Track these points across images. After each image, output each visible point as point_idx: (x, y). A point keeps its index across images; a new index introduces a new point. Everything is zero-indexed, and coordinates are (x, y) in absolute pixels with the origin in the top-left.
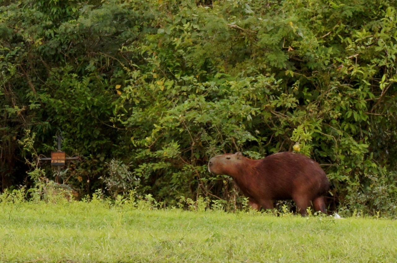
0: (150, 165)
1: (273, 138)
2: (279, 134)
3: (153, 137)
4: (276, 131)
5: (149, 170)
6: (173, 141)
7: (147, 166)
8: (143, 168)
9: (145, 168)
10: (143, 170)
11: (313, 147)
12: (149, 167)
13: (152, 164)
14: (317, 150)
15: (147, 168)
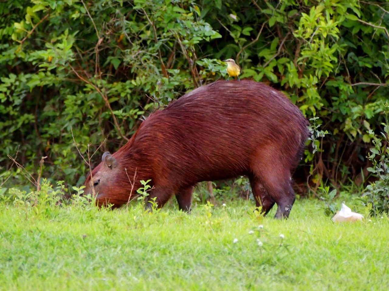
0: (23, 78)
1: (265, 29)
2: (277, 23)
3: (27, 22)
4: (270, 16)
5: (22, 87)
6: (67, 32)
7: (16, 80)
8: (9, 85)
9: (12, 85)
10: (9, 88)
11: (345, 48)
12: (20, 82)
13: (28, 76)
14: (352, 54)
15: (17, 83)
